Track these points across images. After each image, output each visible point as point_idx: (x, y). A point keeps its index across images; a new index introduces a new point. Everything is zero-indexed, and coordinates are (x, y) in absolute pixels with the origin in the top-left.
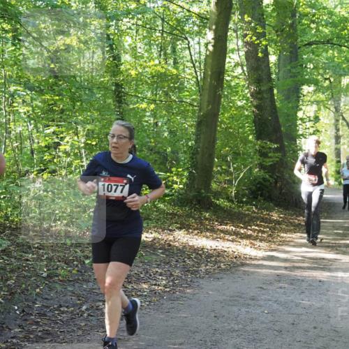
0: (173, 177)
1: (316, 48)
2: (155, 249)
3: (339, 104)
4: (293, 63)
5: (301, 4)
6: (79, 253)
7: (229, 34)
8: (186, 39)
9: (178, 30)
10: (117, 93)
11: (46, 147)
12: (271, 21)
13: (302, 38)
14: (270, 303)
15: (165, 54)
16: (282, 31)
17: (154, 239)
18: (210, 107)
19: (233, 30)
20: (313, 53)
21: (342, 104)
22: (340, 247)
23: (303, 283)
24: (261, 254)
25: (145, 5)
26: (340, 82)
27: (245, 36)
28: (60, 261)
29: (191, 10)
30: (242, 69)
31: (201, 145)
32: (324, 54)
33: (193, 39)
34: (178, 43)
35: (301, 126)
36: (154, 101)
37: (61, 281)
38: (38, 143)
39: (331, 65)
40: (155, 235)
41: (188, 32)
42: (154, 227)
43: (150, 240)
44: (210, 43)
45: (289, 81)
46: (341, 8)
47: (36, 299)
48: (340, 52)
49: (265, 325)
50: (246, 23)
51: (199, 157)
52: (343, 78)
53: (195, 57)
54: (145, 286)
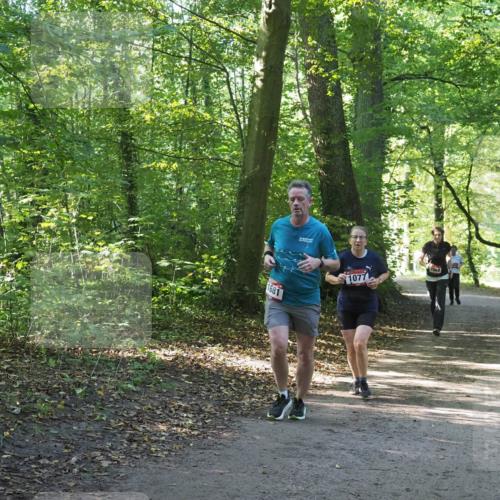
0: (204, 267)
1: (409, 84)
2: (177, 373)
3: (442, 164)
4: (375, 106)
5: (388, 22)
6: (68, 379)
7: (285, 62)
8: (224, 70)
9: (213, 57)
10: (124, 147)
11: (21, 223)
12: (344, 45)
13: (390, 71)
14: (343, 452)
15: (194, 91)
16: (361, 59)
17: (177, 357)
18: (258, 167)
19: (291, 57)
20: (405, 91)
21: (445, 165)
22: (443, 369)
23: (390, 423)
24: (329, 380)
25: (165, 21)
26: (443, 133)
27: (309, 66)
28: (39, 391)
29: (231, 29)
30: (304, 113)
31: (244, 221)
32: (420, 93)
33: (234, 70)
34: (212, 75)
35: (386, 196)
36: (177, 158)
37: (41, 420)
38: (11, 217)
39: (430, 108)
40: (177, 351)
41: (226, 61)
42: (177, 340)
43: (171, 359)
44: (258, 76)
45: (370, 131)
46: (444, 28)
47: (4, 447)
48: (443, 90)
49: (336, 486)
50: (309, 47)
51: (241, 238)
52: (446, 127)
53: (237, 96)
54: (162, 427)
